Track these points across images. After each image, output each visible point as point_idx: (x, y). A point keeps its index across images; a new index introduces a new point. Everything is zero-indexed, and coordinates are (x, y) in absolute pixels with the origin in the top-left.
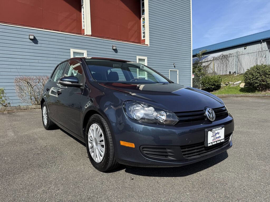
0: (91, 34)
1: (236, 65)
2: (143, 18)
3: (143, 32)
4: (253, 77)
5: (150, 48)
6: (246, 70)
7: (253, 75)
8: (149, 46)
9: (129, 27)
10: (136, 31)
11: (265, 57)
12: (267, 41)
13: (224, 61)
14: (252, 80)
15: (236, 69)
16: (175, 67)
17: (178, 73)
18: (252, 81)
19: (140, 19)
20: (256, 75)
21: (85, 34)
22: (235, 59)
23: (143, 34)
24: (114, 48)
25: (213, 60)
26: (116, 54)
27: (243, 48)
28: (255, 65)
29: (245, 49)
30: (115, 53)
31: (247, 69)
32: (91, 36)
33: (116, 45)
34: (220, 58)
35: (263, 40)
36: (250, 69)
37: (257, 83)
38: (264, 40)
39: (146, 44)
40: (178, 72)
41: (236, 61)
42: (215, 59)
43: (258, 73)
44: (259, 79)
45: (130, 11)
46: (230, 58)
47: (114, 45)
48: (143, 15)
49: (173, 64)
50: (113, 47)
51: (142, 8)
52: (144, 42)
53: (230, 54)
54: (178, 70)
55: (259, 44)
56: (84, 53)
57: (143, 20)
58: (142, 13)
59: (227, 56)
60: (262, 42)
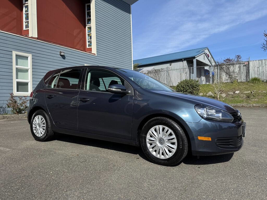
0: (37, 37)
1: (167, 79)
2: (88, 27)
3: (88, 41)
4: (184, 90)
5: (97, 57)
6: (177, 84)
7: (183, 88)
8: (96, 55)
9: (75, 35)
10: (81, 39)
11: (186, 73)
12: (188, 59)
13: (157, 75)
15: (167, 82)
19: (85, 28)
20: (186, 87)
21: (30, 36)
22: (166, 74)
23: (88, 42)
24: (62, 54)
25: (148, 73)
26: (64, 60)
27: (169, 64)
28: (185, 80)
29: (170, 65)
30: (62, 59)
31: (179, 83)
32: (38, 38)
33: (64, 52)
34: (154, 72)
35: (184, 59)
36: (180, 82)
39: (92, 53)
41: (167, 75)
42: (149, 72)
43: (187, 86)
44: (188, 91)
45: (76, 19)
46: (162, 72)
47: (62, 51)
48: (88, 24)
50: (61, 52)
51: (87, 17)
52: (91, 51)
53: (162, 69)
55: (181, 62)
56: (28, 57)
57: (88, 29)
58: (87, 22)
59: (159, 70)
60: (183, 61)
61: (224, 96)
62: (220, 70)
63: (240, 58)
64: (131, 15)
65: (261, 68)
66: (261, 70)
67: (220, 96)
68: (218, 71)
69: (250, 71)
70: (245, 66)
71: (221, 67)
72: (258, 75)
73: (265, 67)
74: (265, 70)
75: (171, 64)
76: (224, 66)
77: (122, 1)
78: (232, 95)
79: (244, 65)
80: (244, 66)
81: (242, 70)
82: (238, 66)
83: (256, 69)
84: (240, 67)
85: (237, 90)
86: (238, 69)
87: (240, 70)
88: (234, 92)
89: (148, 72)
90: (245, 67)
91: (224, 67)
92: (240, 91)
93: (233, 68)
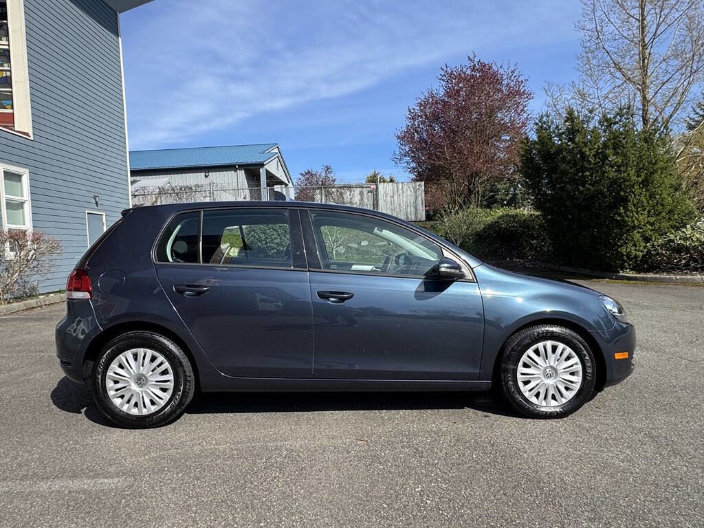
5: (36, 145)
8: (32, 138)
12: (248, 168)
14: (264, 242)
16: (97, 203)
17: (104, 221)
18: (266, 244)
27: (202, 174)
29: (206, 177)
37: (274, 249)
38: (241, 166)
39: (17, 129)
40: (104, 217)
49: (92, 195)
52: (7, 122)
53: (197, 186)
54: (104, 214)
55: (233, 172)
59: (191, 188)
60: (237, 169)
61: (342, 252)
62: (326, 196)
63: (331, 172)
64: (120, 39)
65: (396, 197)
66: (396, 202)
67: (336, 251)
68: (323, 198)
69: (380, 202)
70: (371, 192)
71: (328, 191)
72: (392, 210)
73: (403, 196)
74: (403, 202)
75: (207, 174)
76: (333, 190)
77: (103, 2)
78: (357, 250)
79: (369, 189)
80: (369, 192)
81: (366, 200)
82: (358, 190)
83: (389, 199)
84: (361, 194)
85: (364, 240)
86: (359, 197)
87: (362, 199)
88: (359, 244)
89: (160, 191)
90: (370, 194)
91: (333, 192)
92: (369, 241)
93: (350, 195)
